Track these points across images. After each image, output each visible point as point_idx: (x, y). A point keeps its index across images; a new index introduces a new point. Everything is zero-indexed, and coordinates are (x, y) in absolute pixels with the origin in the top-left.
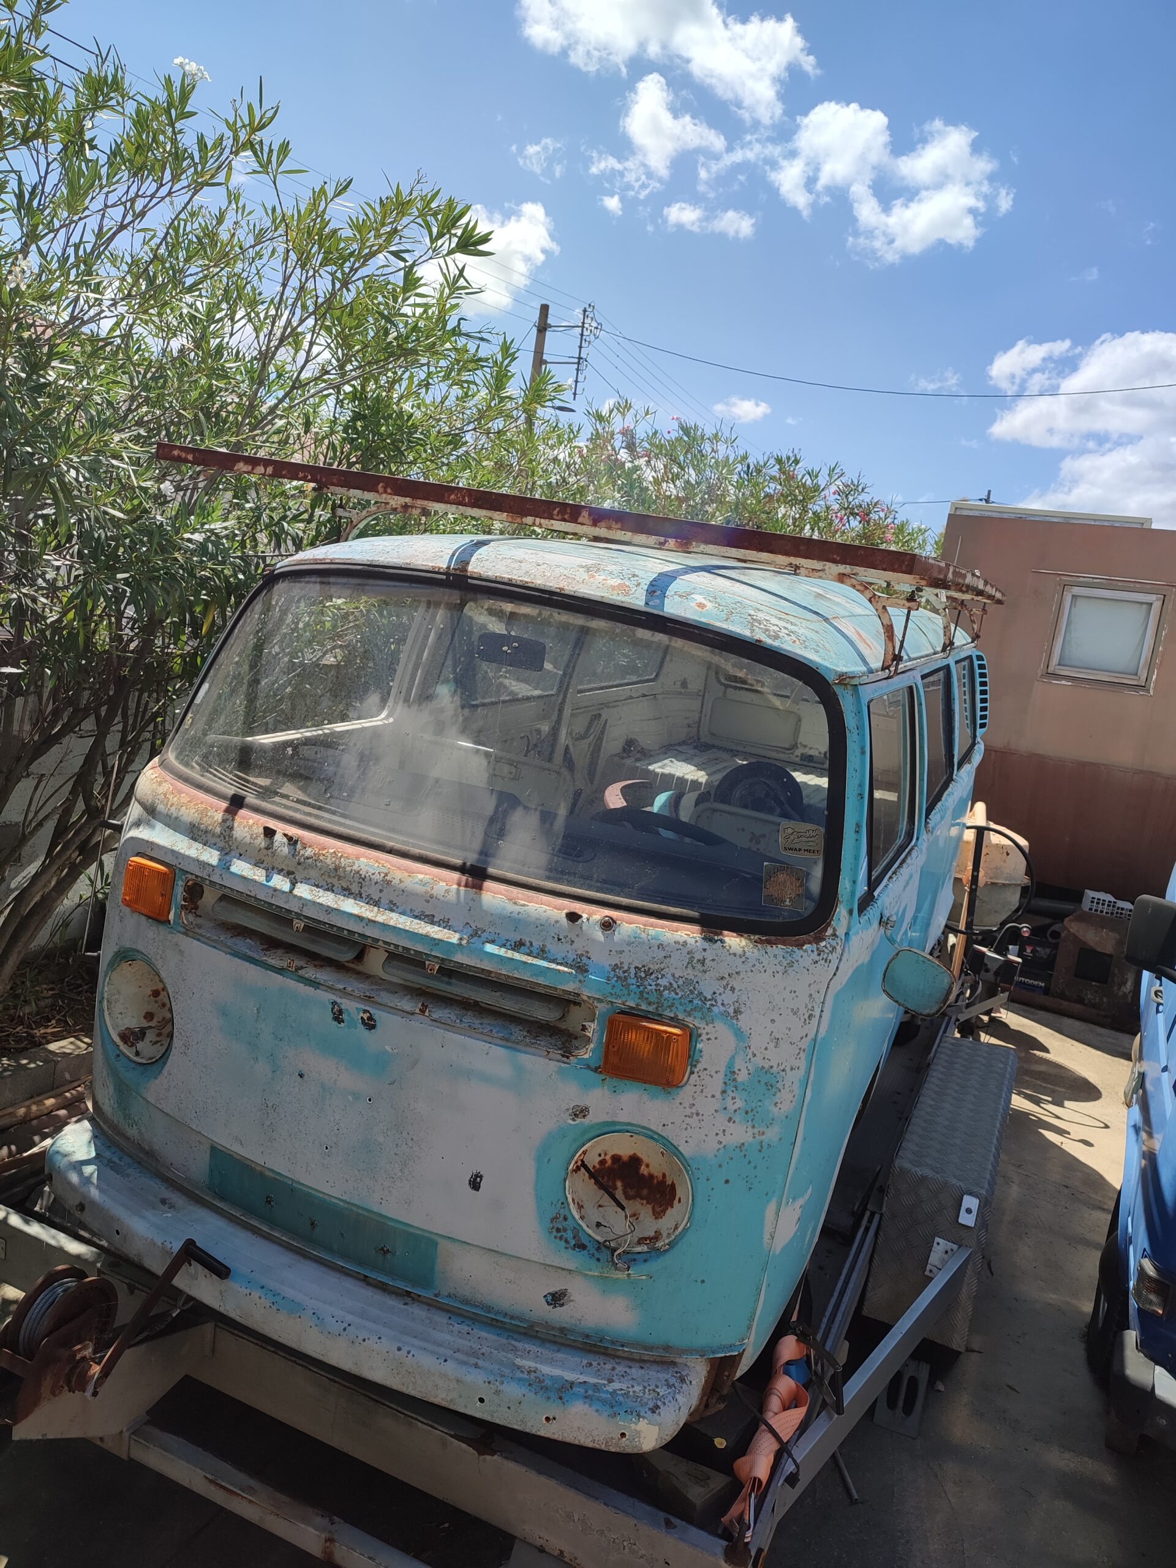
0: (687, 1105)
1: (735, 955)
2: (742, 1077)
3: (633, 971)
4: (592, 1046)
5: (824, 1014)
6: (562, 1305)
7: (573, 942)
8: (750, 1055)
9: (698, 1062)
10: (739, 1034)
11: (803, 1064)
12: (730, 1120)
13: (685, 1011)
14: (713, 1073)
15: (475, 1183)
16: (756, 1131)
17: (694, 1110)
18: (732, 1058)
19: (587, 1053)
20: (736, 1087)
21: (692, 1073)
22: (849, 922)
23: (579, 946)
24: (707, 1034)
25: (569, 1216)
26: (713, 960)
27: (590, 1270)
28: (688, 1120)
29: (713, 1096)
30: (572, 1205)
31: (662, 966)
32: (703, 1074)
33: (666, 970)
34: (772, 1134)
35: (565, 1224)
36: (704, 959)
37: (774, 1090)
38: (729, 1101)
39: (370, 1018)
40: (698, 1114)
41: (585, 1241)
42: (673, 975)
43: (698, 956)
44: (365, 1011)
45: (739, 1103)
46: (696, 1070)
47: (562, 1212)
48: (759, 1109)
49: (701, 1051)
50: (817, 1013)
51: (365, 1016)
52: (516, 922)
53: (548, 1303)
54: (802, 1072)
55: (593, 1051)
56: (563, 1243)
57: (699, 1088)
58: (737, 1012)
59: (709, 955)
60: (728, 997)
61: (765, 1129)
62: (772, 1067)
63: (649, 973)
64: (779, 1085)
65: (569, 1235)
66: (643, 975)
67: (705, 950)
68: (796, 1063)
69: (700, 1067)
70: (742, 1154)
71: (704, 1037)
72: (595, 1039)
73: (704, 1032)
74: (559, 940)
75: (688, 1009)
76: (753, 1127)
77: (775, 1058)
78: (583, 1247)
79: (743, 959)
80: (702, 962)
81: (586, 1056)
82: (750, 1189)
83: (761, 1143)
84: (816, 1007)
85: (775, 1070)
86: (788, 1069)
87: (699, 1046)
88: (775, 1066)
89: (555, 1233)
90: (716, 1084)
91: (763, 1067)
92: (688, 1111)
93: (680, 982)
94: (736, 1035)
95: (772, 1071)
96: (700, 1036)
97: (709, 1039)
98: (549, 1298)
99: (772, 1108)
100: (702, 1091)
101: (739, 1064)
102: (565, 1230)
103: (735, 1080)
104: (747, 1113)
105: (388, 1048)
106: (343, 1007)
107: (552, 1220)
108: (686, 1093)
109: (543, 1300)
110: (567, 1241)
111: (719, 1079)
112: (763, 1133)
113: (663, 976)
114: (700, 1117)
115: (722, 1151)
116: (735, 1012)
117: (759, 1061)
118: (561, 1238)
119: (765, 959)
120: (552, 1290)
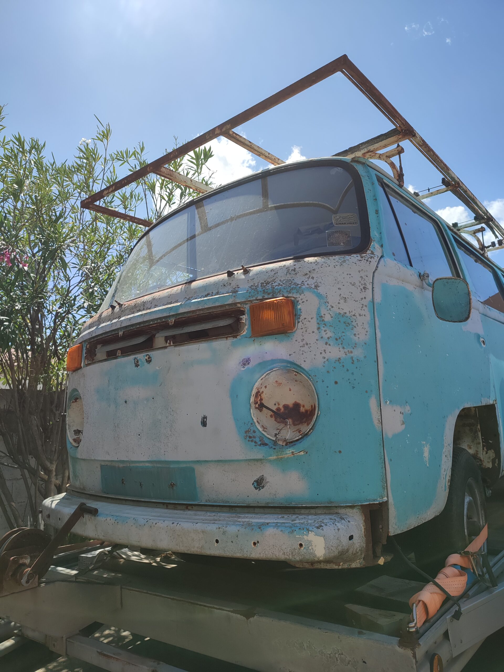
0: (300, 340)
1: (311, 263)
2: (327, 318)
3: (260, 285)
4: (246, 327)
5: (375, 289)
6: (263, 487)
7: (230, 284)
8: (329, 307)
9: (300, 315)
10: (319, 296)
11: (367, 312)
12: (326, 343)
13: (287, 291)
14: (310, 320)
15: (204, 424)
16: (346, 350)
17: (304, 342)
18: (319, 309)
19: (246, 331)
20: (325, 324)
21: (299, 322)
22: (382, 250)
23: (234, 284)
24: (302, 299)
25: (256, 430)
26: (300, 268)
27: (271, 456)
28: (302, 349)
29: (313, 332)
30: (257, 424)
31: (274, 278)
32: (305, 322)
33: (277, 279)
34: (358, 353)
35: (254, 434)
36: (295, 269)
37: (351, 326)
38: (323, 334)
39: (149, 358)
40: (307, 344)
41: (266, 441)
42: (280, 280)
43: (291, 269)
44: (147, 355)
45: (330, 334)
46: (300, 320)
47: (252, 428)
48: (344, 337)
49: (300, 310)
50: (370, 287)
51: (147, 358)
52: (205, 287)
53: (255, 488)
54: (368, 317)
55: (247, 329)
56: (253, 444)
57: (304, 330)
58: (316, 287)
59: (297, 267)
60: (311, 282)
61: (352, 350)
62: (345, 313)
63: (267, 283)
64: (354, 324)
65: (257, 440)
66: (265, 285)
67: (295, 265)
68: (362, 312)
69: (302, 318)
70: (341, 365)
71: (300, 302)
72: (247, 323)
73: (300, 299)
74: (224, 285)
75: (289, 290)
76: (344, 348)
77: (346, 308)
78: (266, 445)
79: (316, 263)
80: (294, 270)
81: (245, 333)
82: (353, 387)
83: (352, 358)
84: (368, 284)
85: (348, 314)
86: (357, 315)
87: (299, 307)
88: (348, 313)
89: (248, 439)
90: (313, 325)
91: (340, 314)
92: (301, 344)
93: (284, 282)
94: (318, 296)
95: (346, 315)
96: (298, 301)
97: (303, 302)
98: (255, 484)
99: (352, 336)
100: (306, 331)
101: (323, 311)
102: (254, 437)
103: (323, 320)
104: (337, 339)
105: (157, 368)
106: (138, 359)
107: (246, 432)
108: (298, 334)
109: (253, 486)
110: (255, 442)
111: (314, 322)
112: (351, 352)
113: (275, 282)
114: (309, 345)
115: (327, 362)
116: (315, 286)
117: (336, 310)
118: (252, 441)
119: (328, 262)
120: (256, 478)
